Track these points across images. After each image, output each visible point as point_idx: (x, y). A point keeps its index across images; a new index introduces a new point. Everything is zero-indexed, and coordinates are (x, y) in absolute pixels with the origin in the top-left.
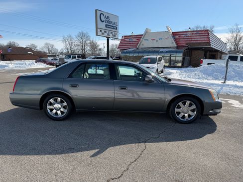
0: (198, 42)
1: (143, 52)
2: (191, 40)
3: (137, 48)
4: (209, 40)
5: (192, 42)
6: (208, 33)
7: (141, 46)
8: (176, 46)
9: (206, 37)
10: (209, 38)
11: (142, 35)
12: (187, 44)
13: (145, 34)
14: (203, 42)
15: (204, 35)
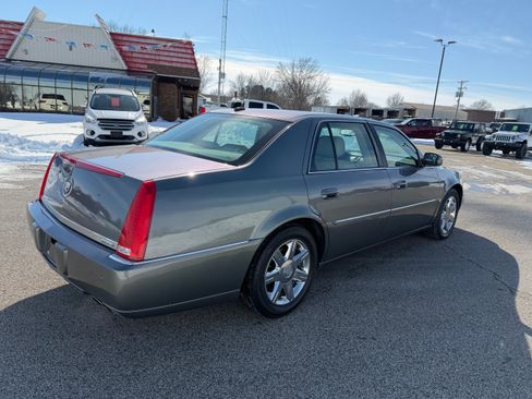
0: (174, 65)
1: (23, 74)
2: (157, 58)
3: (9, 60)
4: (196, 64)
5: (162, 63)
6: (192, 49)
7: (19, 55)
8: (125, 68)
9: (189, 56)
10: (194, 59)
11: (22, 24)
12: (151, 67)
13: (31, 24)
14: (185, 66)
15: (184, 51)
